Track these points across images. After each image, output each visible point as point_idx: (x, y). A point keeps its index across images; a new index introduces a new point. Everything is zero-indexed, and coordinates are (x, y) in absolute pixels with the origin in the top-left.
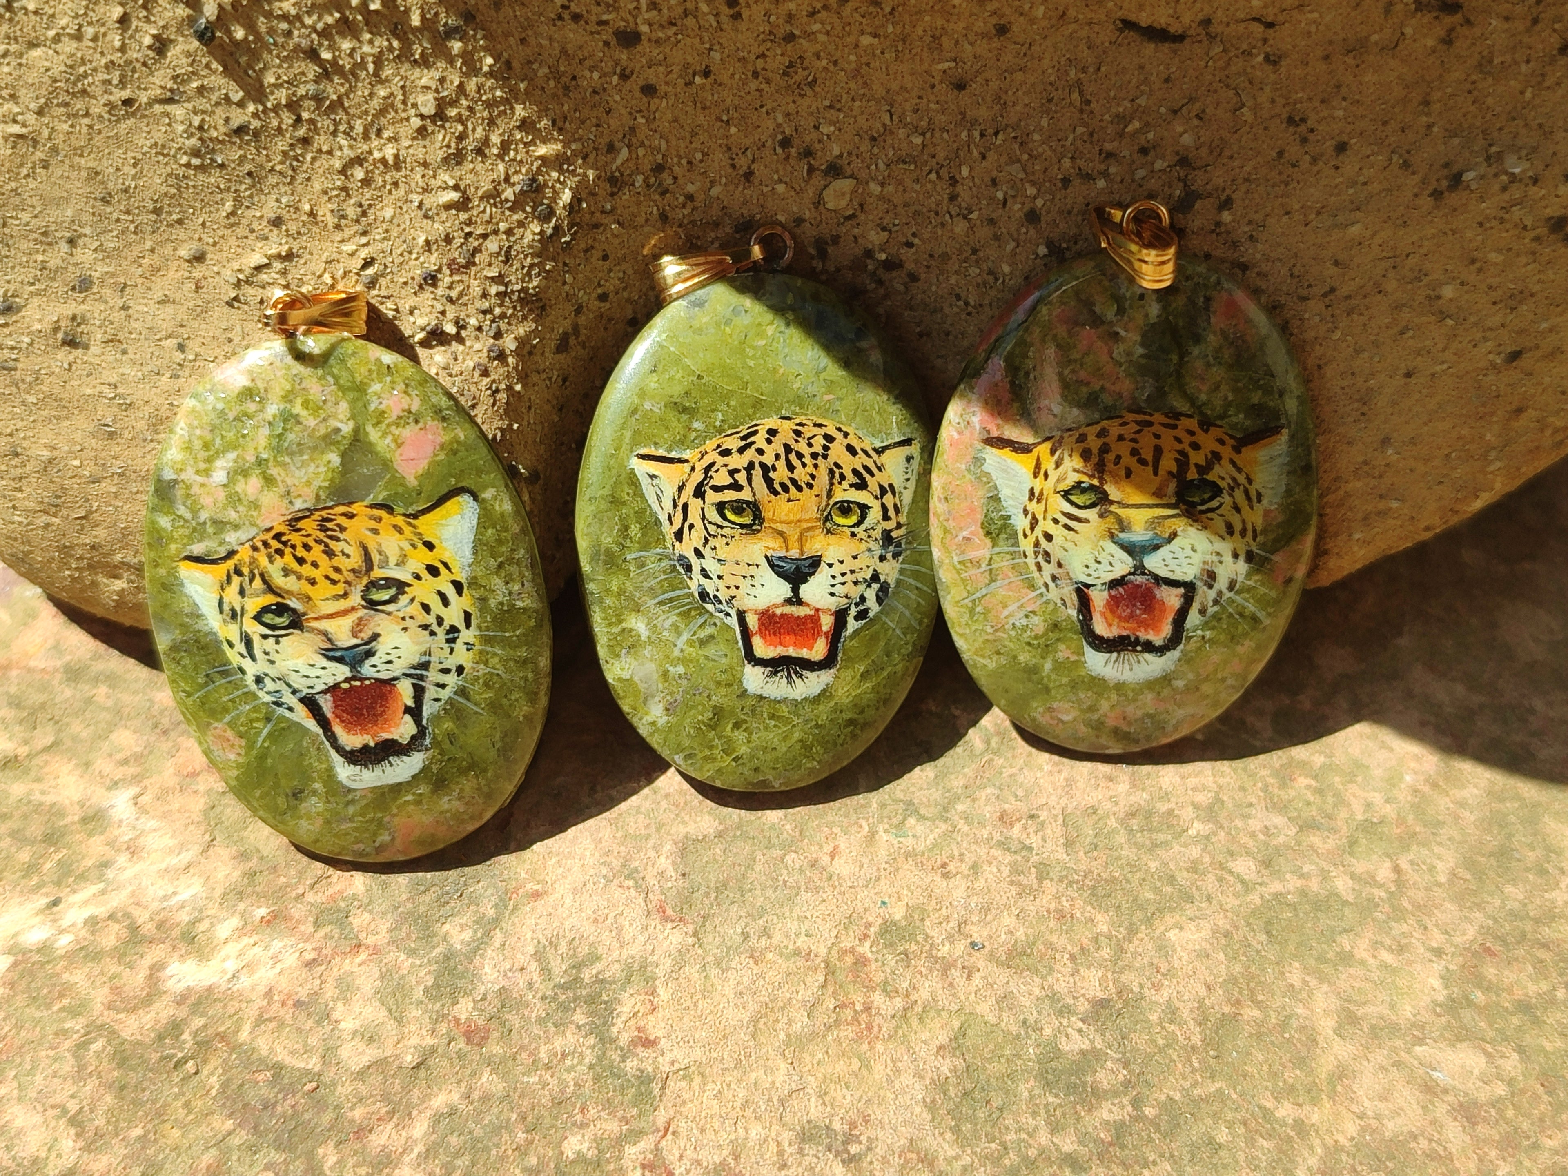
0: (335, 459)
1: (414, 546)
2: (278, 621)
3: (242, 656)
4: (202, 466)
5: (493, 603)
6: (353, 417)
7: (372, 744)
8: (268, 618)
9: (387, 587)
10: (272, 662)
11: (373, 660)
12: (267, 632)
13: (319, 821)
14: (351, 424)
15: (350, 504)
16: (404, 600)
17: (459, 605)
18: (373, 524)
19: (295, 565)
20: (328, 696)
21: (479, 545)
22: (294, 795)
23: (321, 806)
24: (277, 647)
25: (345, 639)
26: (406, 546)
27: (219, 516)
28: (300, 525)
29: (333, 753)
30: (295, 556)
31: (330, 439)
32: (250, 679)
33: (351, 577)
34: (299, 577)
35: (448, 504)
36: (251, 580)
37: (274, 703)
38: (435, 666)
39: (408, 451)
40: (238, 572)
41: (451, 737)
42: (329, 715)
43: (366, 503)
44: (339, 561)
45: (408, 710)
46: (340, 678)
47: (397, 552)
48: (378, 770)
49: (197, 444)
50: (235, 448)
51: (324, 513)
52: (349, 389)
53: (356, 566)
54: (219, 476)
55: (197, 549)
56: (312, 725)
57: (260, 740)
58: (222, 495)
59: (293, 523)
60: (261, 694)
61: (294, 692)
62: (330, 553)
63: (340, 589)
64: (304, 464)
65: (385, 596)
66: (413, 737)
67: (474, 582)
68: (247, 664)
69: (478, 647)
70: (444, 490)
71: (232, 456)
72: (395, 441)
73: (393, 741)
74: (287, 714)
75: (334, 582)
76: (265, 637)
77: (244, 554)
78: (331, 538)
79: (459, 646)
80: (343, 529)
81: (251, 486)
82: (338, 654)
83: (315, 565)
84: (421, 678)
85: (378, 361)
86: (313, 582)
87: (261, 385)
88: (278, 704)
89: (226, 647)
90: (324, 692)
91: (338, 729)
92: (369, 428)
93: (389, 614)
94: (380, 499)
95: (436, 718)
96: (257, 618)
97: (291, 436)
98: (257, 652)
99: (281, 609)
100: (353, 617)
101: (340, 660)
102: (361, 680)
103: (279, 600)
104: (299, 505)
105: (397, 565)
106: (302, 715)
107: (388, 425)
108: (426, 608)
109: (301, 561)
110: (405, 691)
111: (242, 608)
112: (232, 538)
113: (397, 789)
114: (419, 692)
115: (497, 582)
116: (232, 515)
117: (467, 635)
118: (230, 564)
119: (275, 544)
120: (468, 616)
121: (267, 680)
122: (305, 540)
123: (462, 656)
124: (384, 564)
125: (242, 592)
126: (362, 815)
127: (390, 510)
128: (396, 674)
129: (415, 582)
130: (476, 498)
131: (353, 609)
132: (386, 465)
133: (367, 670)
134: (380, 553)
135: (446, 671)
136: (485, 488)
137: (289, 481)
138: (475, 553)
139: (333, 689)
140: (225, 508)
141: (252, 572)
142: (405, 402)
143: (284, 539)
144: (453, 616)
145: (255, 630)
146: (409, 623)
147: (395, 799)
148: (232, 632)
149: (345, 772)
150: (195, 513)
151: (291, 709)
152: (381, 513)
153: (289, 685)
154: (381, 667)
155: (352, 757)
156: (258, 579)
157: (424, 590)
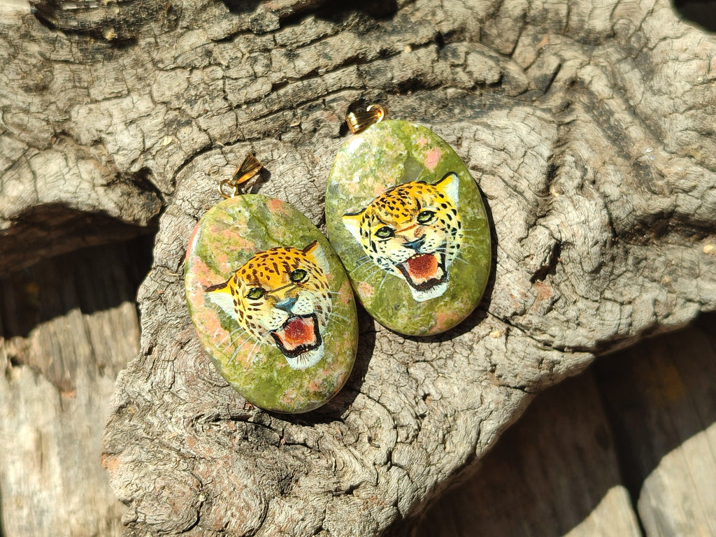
0: (401, 166)
1: (436, 197)
2: (385, 234)
3: (371, 251)
4: (348, 176)
5: (468, 218)
6: (406, 149)
7: (426, 281)
8: (381, 234)
9: (427, 215)
10: (384, 252)
11: (424, 246)
12: (380, 239)
13: (407, 318)
14: (406, 151)
15: (409, 183)
16: (434, 219)
17: (456, 219)
18: (419, 190)
19: (390, 210)
20: (407, 263)
21: (460, 194)
22: (396, 308)
23: (406, 312)
24: (385, 245)
25: (412, 239)
26: (433, 197)
27: (357, 196)
28: (390, 194)
29: (411, 287)
30: (390, 207)
31: (399, 158)
32: (375, 261)
33: (412, 212)
34: (392, 215)
35: (448, 179)
36: (373, 220)
37: (385, 269)
38: (448, 246)
39: (429, 160)
40: (367, 217)
41: (456, 275)
42: (409, 271)
43: (416, 181)
44: (408, 206)
45: (439, 265)
46: (411, 255)
47: (430, 200)
48: (429, 292)
49: (346, 168)
50: (361, 167)
51: (400, 188)
52: (403, 138)
53: (414, 208)
54: (356, 179)
55: (350, 210)
56: (401, 276)
57: (381, 286)
58: (358, 187)
59: (388, 194)
60: (380, 266)
61: (393, 263)
62: (403, 204)
63: (408, 218)
64: (389, 170)
65: (426, 218)
66: (442, 277)
67: (460, 210)
68: (373, 254)
69: (464, 236)
71: (360, 171)
72: (424, 156)
73: (435, 279)
74: (391, 273)
75: (406, 216)
76: (380, 242)
77: (369, 209)
78: (404, 197)
79: (457, 236)
80: (407, 193)
81: (369, 181)
82: (410, 245)
83: (398, 209)
84: (443, 251)
85: (413, 126)
86: (397, 216)
87: (368, 142)
88: (387, 269)
89: (364, 249)
90: (406, 262)
91: (412, 277)
92: (413, 152)
93: (428, 226)
94: (421, 179)
95: (450, 267)
96: (377, 234)
97: (383, 159)
99: (386, 229)
100: (415, 229)
101: (411, 247)
102: (420, 254)
103: (385, 226)
104: (389, 186)
105: (430, 205)
106: (398, 273)
107: (420, 150)
108: (443, 221)
109: (392, 208)
110: (438, 256)
111: (370, 232)
112: (363, 203)
113: (437, 300)
114: (443, 257)
115: (469, 209)
116: (363, 194)
117: (460, 231)
118: (364, 214)
119: (381, 203)
120: (459, 223)
121: (382, 260)
122: (393, 200)
123: (458, 240)
124: (425, 205)
125: (369, 225)
126: (424, 313)
127: (425, 183)
128: (434, 250)
129: (438, 211)
130: (457, 176)
131: (414, 226)
132: (422, 166)
133: (422, 250)
134: (423, 201)
135: (453, 247)
136: (460, 172)
137: (384, 177)
138: (459, 198)
139: (409, 260)
140: (359, 192)
141: (373, 216)
142: (426, 141)
143: (385, 200)
144: (454, 224)
145: (376, 239)
146: (437, 228)
147: (436, 305)
148: (367, 242)
149: (416, 295)
150: (347, 196)
151: (393, 271)
152: (422, 185)
153: (391, 261)
154: (428, 248)
155: (419, 288)
156: (375, 218)
157: (442, 214)
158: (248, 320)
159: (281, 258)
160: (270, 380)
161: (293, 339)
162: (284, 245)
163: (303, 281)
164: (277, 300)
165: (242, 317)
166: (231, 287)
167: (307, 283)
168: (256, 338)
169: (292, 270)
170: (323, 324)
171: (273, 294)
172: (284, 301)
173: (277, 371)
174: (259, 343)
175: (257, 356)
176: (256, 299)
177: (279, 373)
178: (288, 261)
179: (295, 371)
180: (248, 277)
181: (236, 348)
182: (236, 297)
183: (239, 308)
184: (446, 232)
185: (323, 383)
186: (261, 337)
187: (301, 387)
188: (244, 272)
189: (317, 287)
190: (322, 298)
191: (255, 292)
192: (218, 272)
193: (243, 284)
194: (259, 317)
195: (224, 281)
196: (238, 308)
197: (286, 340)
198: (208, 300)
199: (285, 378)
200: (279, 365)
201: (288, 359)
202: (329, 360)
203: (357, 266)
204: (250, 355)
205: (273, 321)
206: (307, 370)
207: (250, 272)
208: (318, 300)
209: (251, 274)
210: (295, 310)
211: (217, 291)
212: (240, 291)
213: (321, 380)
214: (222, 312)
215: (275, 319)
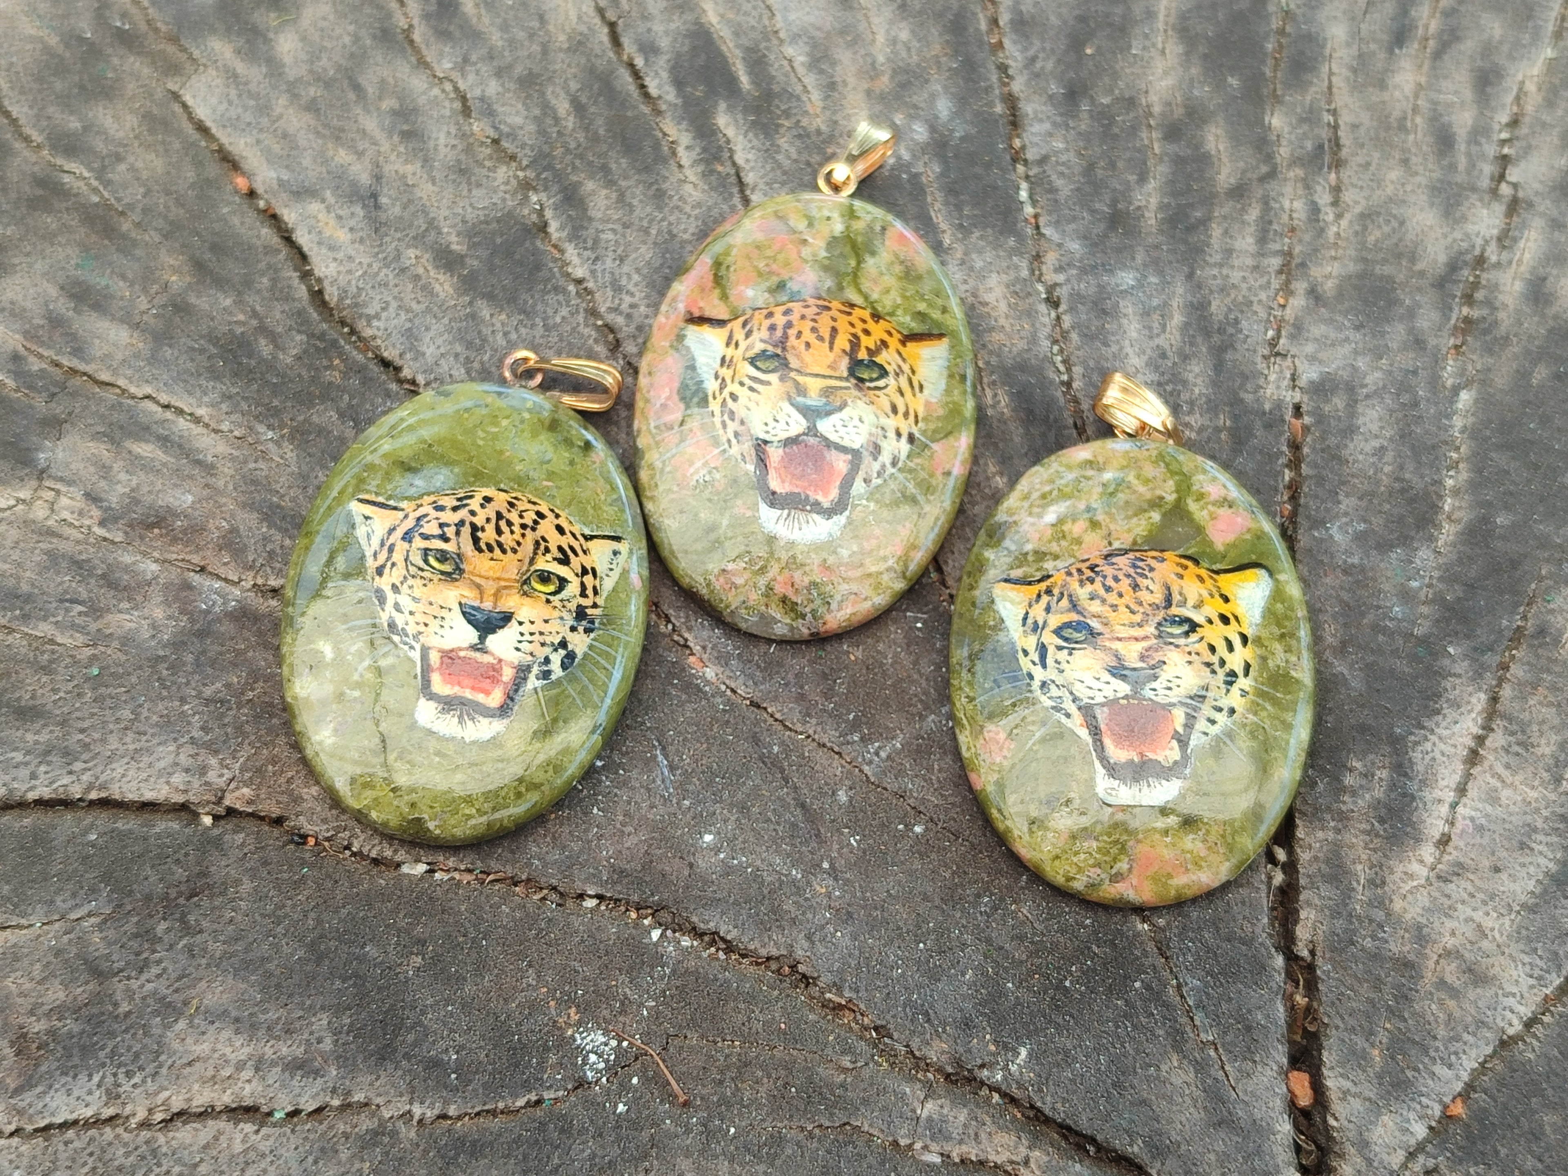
0: (1156, 516)
1: (1212, 596)
2: (1076, 635)
3: (1034, 663)
4: (1036, 510)
5: (1271, 663)
6: (1177, 491)
7: (1136, 761)
8: (1067, 633)
9: (1180, 623)
10: (1061, 671)
11: (1154, 685)
12: (1062, 643)
13: (1065, 836)
14: (1174, 496)
15: (1162, 551)
16: (1194, 637)
17: (1243, 655)
18: (1180, 570)
19: (1102, 592)
20: (1105, 709)
22: (1048, 803)
23: (1069, 821)
24: (1069, 658)
25: (1133, 662)
26: (1205, 594)
27: (1042, 549)
28: (1115, 560)
29: (1097, 763)
30: (1104, 585)
31: (1156, 503)
32: (1036, 684)
33: (1149, 610)
34: (1103, 603)
35: (1249, 572)
36: (1059, 601)
37: (1053, 708)
38: (1209, 701)
39: (1221, 525)
40: (1049, 592)
41: (1211, 773)
42: (1103, 727)
43: (1177, 553)
44: (1144, 595)
45: (1177, 736)
46: (1120, 695)
47: (1196, 596)
48: (1135, 789)
49: (1035, 495)
50: (1070, 499)
52: (1177, 474)
53: (1157, 602)
54: (1050, 518)
55: (1016, 573)
56: (1084, 733)
57: (1030, 742)
58: (1049, 532)
59: (1108, 558)
60: (1043, 698)
61: (1075, 701)
62: (1136, 587)
63: (1138, 618)
64: (1128, 518)
65: (1177, 630)
66: (1176, 763)
67: (1258, 641)
68: (1037, 671)
70: (1246, 561)
71: (1065, 504)
72: (1211, 515)
73: (1156, 763)
76: (1060, 648)
77: (1059, 578)
78: (1142, 575)
79: (1235, 690)
80: (1152, 569)
81: (1077, 527)
82: (1123, 672)
84: (1195, 709)
86: (1114, 607)
87: (1100, 459)
88: (1057, 709)
89: (1020, 655)
90: (1102, 705)
91: (1108, 742)
92: (1190, 502)
93: (1177, 646)
94: (1189, 552)
96: (1058, 632)
97: (1120, 496)
98: (1050, 661)
99: (1080, 626)
100: (1145, 644)
101: (1123, 678)
102: (1140, 700)
103: (1081, 619)
104: (1116, 545)
105: (1195, 607)
106: (1077, 724)
107: (1206, 504)
108: (1212, 649)
109: (1108, 589)
110: (1178, 716)
111: (1045, 622)
112: (1050, 565)
113: (1148, 812)
114: (1190, 722)
115: (1278, 648)
116: (1054, 548)
117: (1243, 683)
118: (1043, 586)
119: (1088, 573)
120: (1247, 667)
121: (1053, 687)
122: (1116, 573)
123: (1235, 700)
124: (1183, 603)
125: (1048, 610)
126: (1108, 835)
127: (1196, 562)
128: (1174, 700)
129: (1206, 625)
130: (1271, 576)
131: (1145, 638)
132: (1199, 530)
133: (1147, 692)
134: (1181, 594)
135: (1220, 710)
136: (1280, 571)
137: (1112, 527)
138: (1264, 617)
139: (1111, 703)
140: (1050, 542)
141: (1062, 594)
142: (1222, 493)
143: (1097, 569)
144: (1235, 662)
145: (1050, 639)
146: (1194, 657)
148: (1030, 642)
149: (1103, 784)
150: (1021, 546)
151: (1068, 716)
152: (1189, 564)
153: (1071, 693)
154: (1161, 692)
155: (1112, 770)
156: (1065, 598)
157: (1215, 634)
158: (729, 401)
159: (852, 325)
163: (872, 385)
167: (877, 392)
168: (724, 439)
171: (800, 379)
172: (814, 400)
174: (724, 451)
176: (765, 372)
180: (772, 328)
182: (730, 352)
183: (725, 372)
184: (1214, 672)
186: (734, 441)
188: (770, 315)
189: (894, 410)
190: (892, 435)
192: (724, 297)
193: (756, 335)
203: (992, 689)
204: (698, 464)
205: (772, 424)
207: (780, 320)
210: (824, 426)
212: (743, 345)
214: (692, 368)
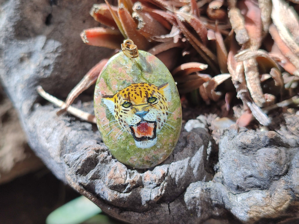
160: (125, 150)
161: (141, 132)
162: (148, 82)
164: (137, 110)
165: (117, 115)
166: (115, 99)
169: (149, 96)
170: (159, 128)
173: (129, 146)
175: (120, 136)
177: (130, 147)
178: (148, 91)
179: (139, 149)
181: (111, 129)
185: (152, 157)
187: (140, 157)
191: (126, 104)
194: (126, 117)
195: (113, 95)
196: (116, 110)
197: (137, 132)
198: (102, 102)
199: (132, 150)
200: (130, 143)
201: (136, 141)
202: (159, 147)
206: (145, 149)
208: (159, 115)
209: (127, 94)
211: (108, 99)
213: (151, 156)
215: (133, 120)
